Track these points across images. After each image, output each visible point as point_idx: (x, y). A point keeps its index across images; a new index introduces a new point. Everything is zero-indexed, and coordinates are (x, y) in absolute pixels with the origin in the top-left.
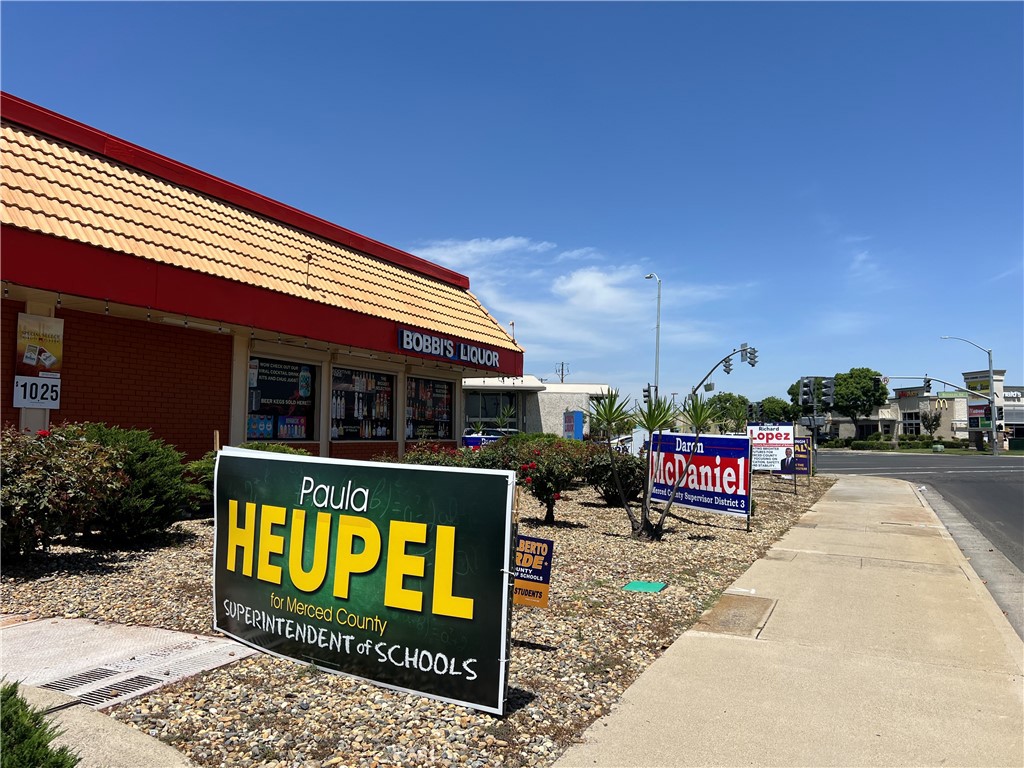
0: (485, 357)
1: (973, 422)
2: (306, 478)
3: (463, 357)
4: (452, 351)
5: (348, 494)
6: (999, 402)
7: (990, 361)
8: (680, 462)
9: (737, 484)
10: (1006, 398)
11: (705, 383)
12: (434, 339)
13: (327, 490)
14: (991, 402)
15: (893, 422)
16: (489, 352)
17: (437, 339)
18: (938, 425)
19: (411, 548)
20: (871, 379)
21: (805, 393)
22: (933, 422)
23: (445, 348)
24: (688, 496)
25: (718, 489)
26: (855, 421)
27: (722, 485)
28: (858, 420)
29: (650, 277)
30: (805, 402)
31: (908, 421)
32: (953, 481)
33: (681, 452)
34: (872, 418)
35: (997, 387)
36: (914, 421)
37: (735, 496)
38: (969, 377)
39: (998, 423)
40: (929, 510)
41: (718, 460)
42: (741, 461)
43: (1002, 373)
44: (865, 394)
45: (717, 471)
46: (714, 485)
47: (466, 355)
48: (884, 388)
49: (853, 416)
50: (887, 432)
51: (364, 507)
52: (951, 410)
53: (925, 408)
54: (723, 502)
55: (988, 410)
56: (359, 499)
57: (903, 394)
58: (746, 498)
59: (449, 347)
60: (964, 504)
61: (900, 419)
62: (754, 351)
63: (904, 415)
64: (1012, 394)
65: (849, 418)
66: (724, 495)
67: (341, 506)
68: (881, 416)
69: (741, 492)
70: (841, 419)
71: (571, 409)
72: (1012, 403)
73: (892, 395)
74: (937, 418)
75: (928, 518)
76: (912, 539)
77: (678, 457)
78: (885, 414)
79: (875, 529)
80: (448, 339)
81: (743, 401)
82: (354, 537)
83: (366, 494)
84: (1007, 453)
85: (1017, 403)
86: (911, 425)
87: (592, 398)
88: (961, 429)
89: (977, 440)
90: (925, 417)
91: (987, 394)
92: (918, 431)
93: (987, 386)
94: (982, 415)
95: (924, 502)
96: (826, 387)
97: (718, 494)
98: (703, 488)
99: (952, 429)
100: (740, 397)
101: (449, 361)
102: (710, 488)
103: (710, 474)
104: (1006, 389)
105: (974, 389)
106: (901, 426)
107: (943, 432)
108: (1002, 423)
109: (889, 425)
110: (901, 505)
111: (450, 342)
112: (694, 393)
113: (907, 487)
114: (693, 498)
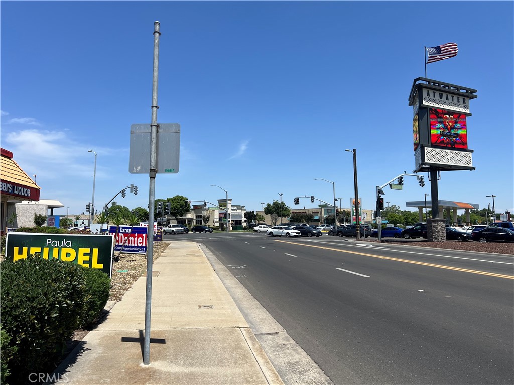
0: (24, 192)
1: (221, 219)
2: (48, 239)
3: (15, 192)
4: (11, 189)
5: (64, 243)
6: (229, 211)
7: (227, 195)
8: (122, 236)
9: (142, 243)
10: (232, 209)
11: (112, 201)
12: (4, 184)
13: (57, 242)
14: (227, 211)
15: (192, 219)
16: (26, 189)
17: (5, 184)
18: (209, 220)
19: (85, 254)
20: (184, 200)
21: (159, 208)
22: (207, 219)
23: (8, 188)
24: (124, 248)
25: (136, 245)
26: (177, 219)
27: (137, 243)
28: (178, 219)
29: (91, 152)
30: (159, 212)
31: (198, 219)
32: (211, 241)
33: (122, 233)
34: (184, 217)
35: (229, 205)
36: (200, 219)
37: (142, 247)
38: (220, 201)
39: (229, 219)
40: (201, 250)
41: (136, 235)
42: (144, 235)
43: (231, 200)
44: (181, 207)
45: (136, 239)
46: (134, 243)
47: (16, 191)
48: (189, 205)
49: (176, 216)
50: (189, 223)
51: (70, 245)
52: (213, 214)
53: (204, 213)
54: (137, 249)
55: (225, 214)
56: (68, 244)
57: (196, 207)
58: (145, 247)
59: (10, 188)
60: (212, 248)
61: (195, 218)
62: (136, 188)
63: (196, 216)
64: (234, 208)
65: (174, 218)
66: (138, 247)
67: (62, 246)
68: (187, 217)
69: (144, 245)
70: (171, 218)
71: (38, 214)
72: (234, 211)
73: (192, 207)
74: (208, 217)
75: (200, 252)
76: (195, 257)
77: (120, 234)
78: (189, 216)
79: (184, 256)
80: (9, 184)
81: (126, 209)
82: (67, 253)
83: (71, 242)
84: (231, 231)
85: (236, 211)
86: (199, 220)
87: (49, 207)
88: (216, 222)
89: (222, 227)
90: (204, 217)
91: (226, 208)
92: (201, 222)
93: (226, 205)
94: (224, 216)
95: (200, 248)
96: (167, 206)
97: (135, 247)
98: (130, 245)
99: (214, 222)
100: (124, 207)
101: (9, 194)
102: (133, 245)
103: (133, 240)
104: (232, 206)
105: (221, 206)
106: (195, 221)
107: (211, 224)
108: (230, 219)
109: (190, 220)
110: (193, 249)
111: (10, 185)
112: (106, 206)
113: (195, 244)
114: (126, 249)
